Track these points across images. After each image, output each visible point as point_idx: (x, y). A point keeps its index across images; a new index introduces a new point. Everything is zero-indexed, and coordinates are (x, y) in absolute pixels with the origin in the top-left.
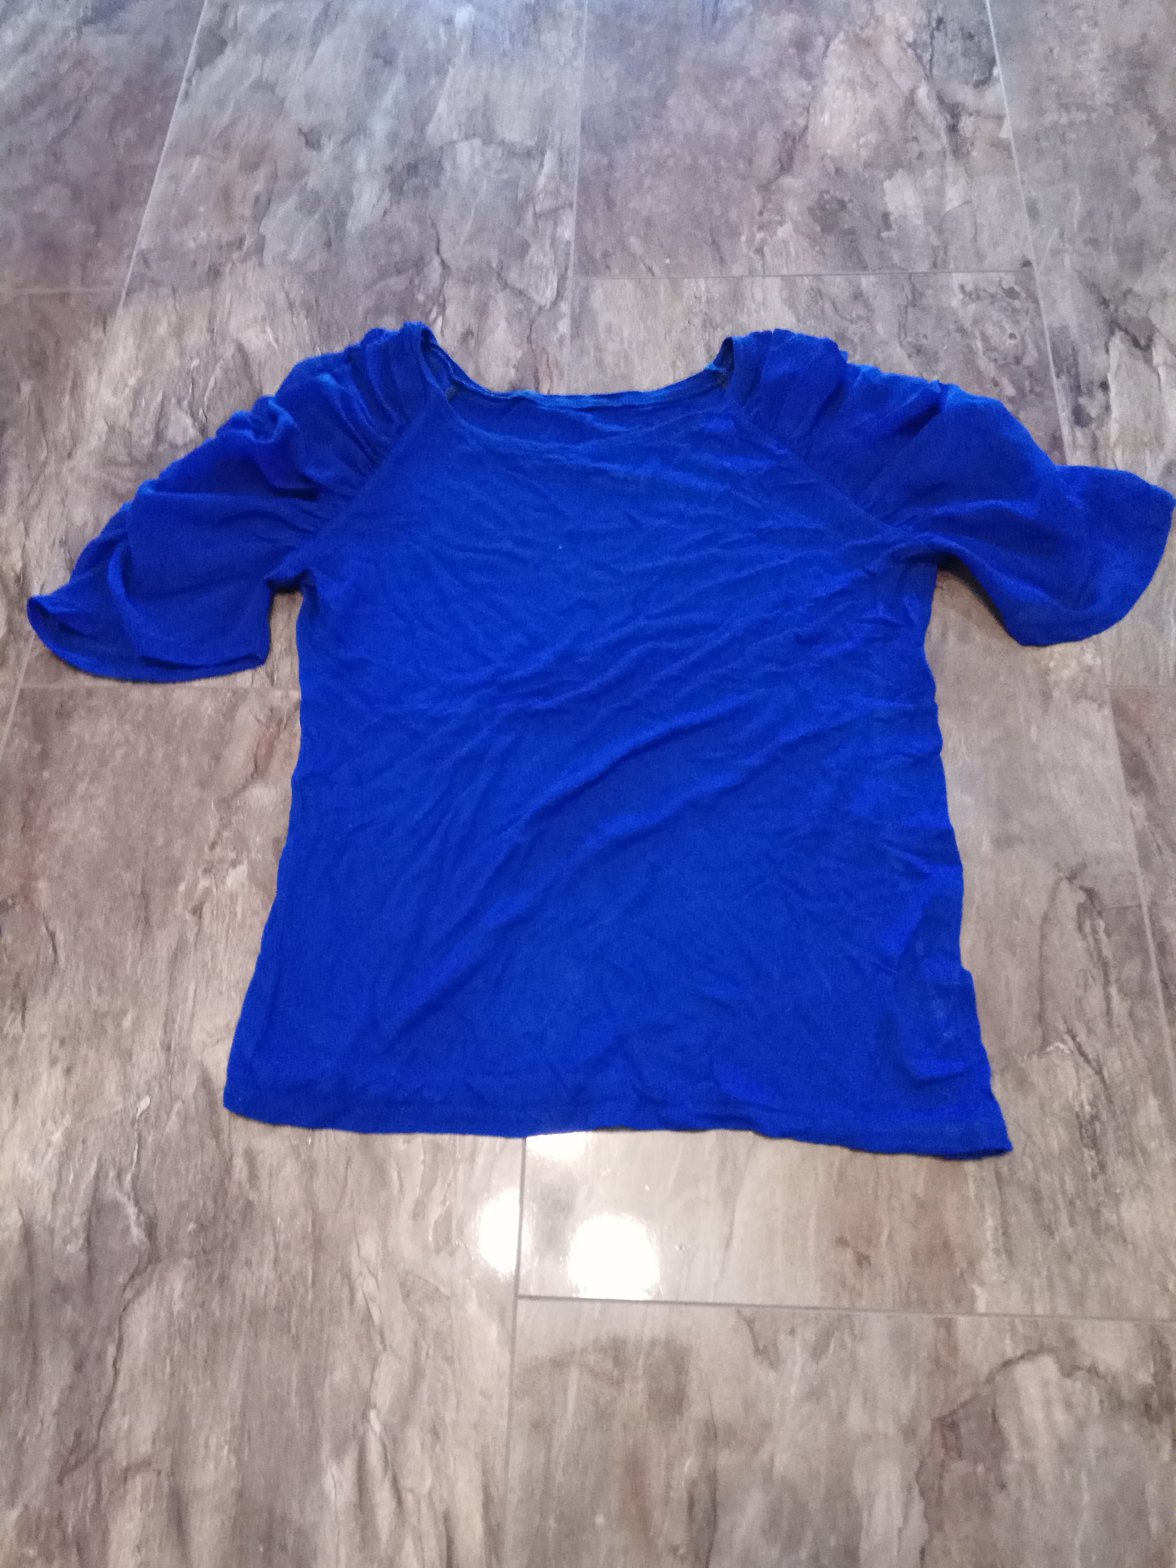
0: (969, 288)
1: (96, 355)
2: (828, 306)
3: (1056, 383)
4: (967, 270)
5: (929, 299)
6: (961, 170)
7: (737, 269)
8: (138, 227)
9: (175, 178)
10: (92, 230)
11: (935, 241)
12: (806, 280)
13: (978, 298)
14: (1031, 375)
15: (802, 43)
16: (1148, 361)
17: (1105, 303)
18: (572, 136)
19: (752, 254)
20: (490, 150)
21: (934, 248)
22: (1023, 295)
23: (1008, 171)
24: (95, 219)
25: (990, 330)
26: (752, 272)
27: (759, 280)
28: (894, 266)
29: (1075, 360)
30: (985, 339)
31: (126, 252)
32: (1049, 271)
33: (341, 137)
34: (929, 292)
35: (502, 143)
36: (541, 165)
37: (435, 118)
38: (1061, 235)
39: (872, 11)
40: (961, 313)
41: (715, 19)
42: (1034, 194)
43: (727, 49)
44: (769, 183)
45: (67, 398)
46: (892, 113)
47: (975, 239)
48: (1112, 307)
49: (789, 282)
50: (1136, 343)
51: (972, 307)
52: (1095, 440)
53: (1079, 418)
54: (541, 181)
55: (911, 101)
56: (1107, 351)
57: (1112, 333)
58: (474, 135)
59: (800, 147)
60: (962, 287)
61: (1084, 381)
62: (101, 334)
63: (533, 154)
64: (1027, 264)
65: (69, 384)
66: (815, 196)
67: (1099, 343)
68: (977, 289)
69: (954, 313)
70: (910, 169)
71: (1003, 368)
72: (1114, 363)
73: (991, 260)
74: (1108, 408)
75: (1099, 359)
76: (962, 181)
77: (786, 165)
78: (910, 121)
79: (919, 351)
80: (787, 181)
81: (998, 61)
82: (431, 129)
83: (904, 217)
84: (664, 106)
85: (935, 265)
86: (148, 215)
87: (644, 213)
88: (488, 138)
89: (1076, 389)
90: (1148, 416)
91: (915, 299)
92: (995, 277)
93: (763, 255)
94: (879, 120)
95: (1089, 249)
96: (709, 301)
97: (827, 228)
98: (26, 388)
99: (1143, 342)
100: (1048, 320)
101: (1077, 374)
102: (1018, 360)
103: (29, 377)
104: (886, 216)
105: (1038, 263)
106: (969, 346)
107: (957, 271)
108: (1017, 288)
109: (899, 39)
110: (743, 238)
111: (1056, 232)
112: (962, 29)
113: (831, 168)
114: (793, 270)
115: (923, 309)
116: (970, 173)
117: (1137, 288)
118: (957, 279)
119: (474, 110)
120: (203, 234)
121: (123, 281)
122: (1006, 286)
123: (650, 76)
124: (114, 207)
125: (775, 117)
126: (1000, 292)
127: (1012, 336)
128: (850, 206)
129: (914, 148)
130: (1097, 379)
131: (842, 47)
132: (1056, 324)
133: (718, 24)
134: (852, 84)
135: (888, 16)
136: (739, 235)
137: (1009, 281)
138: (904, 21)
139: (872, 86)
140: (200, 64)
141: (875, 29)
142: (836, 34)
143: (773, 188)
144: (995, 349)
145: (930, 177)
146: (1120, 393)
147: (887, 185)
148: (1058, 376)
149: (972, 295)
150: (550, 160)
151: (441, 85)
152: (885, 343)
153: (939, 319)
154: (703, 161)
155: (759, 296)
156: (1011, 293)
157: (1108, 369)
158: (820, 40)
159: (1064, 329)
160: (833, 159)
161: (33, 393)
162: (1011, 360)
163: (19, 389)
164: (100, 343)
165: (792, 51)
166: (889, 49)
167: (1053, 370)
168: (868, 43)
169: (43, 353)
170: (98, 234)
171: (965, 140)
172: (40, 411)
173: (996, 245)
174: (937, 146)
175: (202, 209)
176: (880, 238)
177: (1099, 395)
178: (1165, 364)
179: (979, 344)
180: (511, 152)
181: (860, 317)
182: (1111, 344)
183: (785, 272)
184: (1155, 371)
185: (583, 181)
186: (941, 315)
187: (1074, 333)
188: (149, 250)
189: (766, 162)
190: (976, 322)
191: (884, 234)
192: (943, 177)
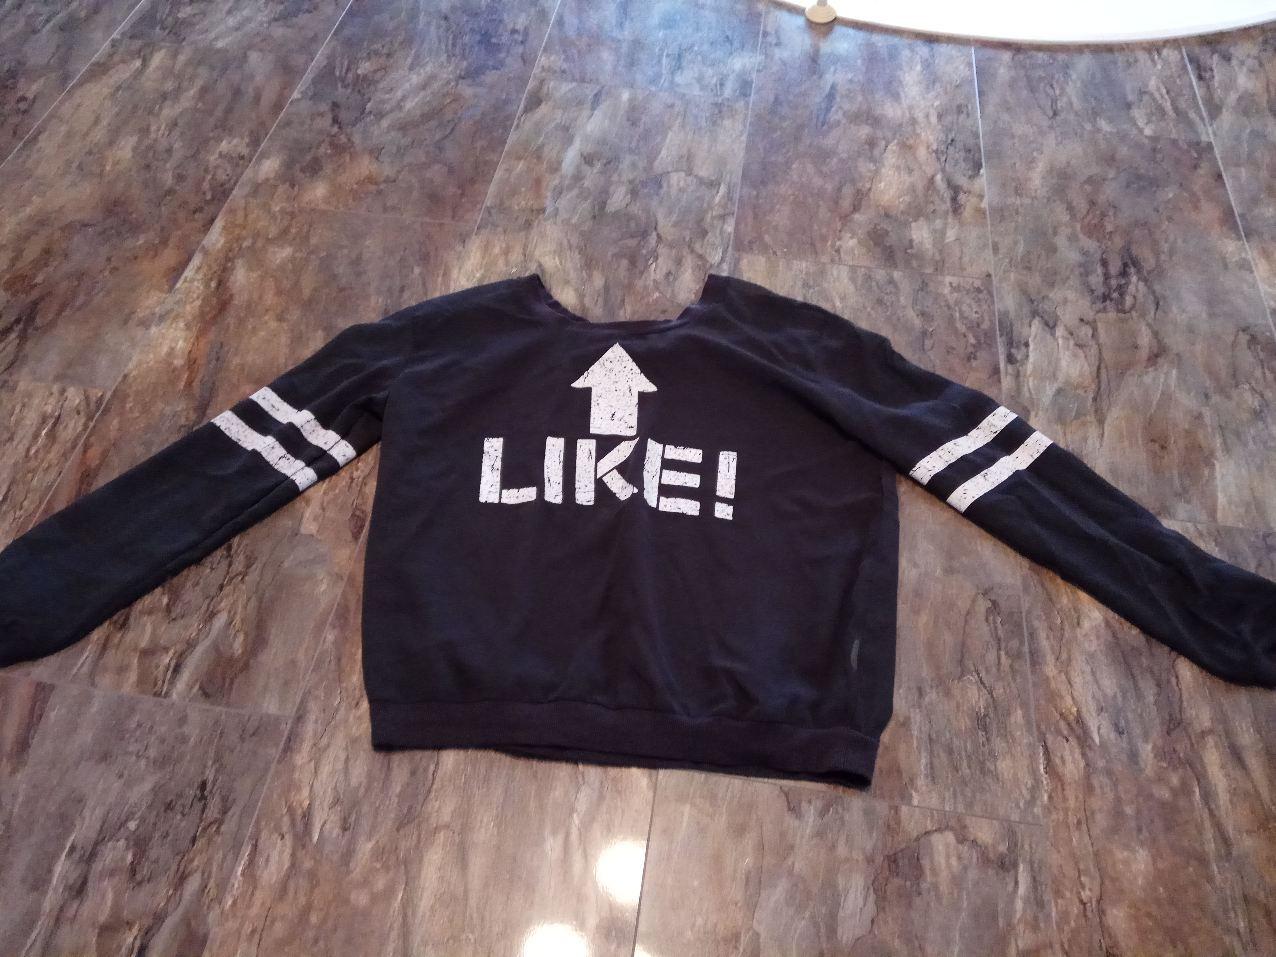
0: (954, 285)
1: (458, 258)
2: (874, 284)
3: (999, 339)
4: (954, 275)
5: (931, 287)
6: (957, 221)
7: (824, 259)
8: (486, 194)
9: (509, 170)
10: (460, 192)
11: (938, 257)
12: (863, 269)
13: (959, 291)
14: (985, 334)
15: (872, 143)
16: (1053, 334)
17: (1032, 301)
18: (737, 178)
19: (833, 252)
20: (689, 179)
21: (937, 262)
22: (985, 292)
23: (983, 225)
24: (461, 186)
25: (965, 308)
26: (833, 261)
27: (836, 266)
28: (913, 268)
29: (1012, 329)
30: (961, 312)
31: (478, 206)
32: (1001, 281)
33: (605, 161)
34: (931, 284)
35: (696, 176)
36: (718, 192)
37: (659, 158)
38: (1010, 262)
39: (914, 130)
40: (949, 297)
41: (823, 124)
42: (996, 239)
43: (829, 141)
44: (847, 216)
45: (440, 280)
46: (920, 186)
47: (961, 258)
48: (1035, 304)
49: (853, 269)
50: (1047, 324)
51: (955, 295)
52: (1018, 372)
53: (1011, 359)
54: (717, 199)
55: (932, 180)
56: (1030, 326)
57: (1034, 317)
58: (681, 170)
59: (865, 199)
60: (951, 284)
61: (1015, 339)
62: (461, 248)
63: (713, 185)
64: (989, 275)
65: (441, 272)
66: (872, 226)
67: (1026, 321)
68: (959, 285)
69: (944, 296)
70: (927, 218)
71: (969, 328)
72: (1033, 333)
73: (969, 270)
74: (1027, 356)
75: (1025, 331)
76: (957, 228)
77: (856, 208)
78: (930, 192)
79: (923, 314)
80: (857, 216)
81: (984, 164)
82: (656, 164)
83: (921, 243)
84: (790, 168)
85: (937, 270)
86: (492, 189)
87: (774, 223)
88: (689, 172)
89: (1010, 344)
90: (1050, 362)
91: (924, 286)
92: (971, 281)
93: (839, 254)
94: (912, 189)
95: (1025, 272)
96: (807, 273)
97: (877, 244)
98: (417, 270)
99: (1051, 324)
100: (998, 306)
101: (1011, 338)
102: (978, 325)
103: (419, 265)
104: (911, 241)
105: (996, 275)
106: (951, 315)
107: (949, 274)
108: (982, 288)
109: (928, 148)
110: (829, 243)
111: (1007, 260)
112: (964, 145)
113: (882, 212)
114: (855, 263)
115: (927, 293)
116: (962, 224)
117: (1051, 295)
118: (948, 279)
119: (682, 157)
120: (523, 203)
121: (476, 221)
122: (976, 285)
123: (784, 151)
124: (472, 181)
125: (853, 181)
126: (972, 289)
127: (976, 312)
128: (891, 234)
129: (931, 207)
130: (1023, 342)
131: (895, 148)
132: (1002, 309)
133: (825, 127)
134: (898, 168)
135: (923, 135)
136: (827, 242)
137: (978, 283)
138: (931, 138)
139: (910, 171)
140: (527, 110)
141: (915, 140)
142: (893, 140)
143: (849, 218)
144: (966, 318)
145: (938, 223)
146: (1035, 349)
147: (913, 224)
148: (1001, 336)
149: (956, 289)
150: (723, 189)
151: (664, 140)
152: (904, 307)
153: (936, 299)
154: (810, 200)
155: (835, 273)
156: (978, 290)
157: (1029, 336)
158: (883, 143)
159: (1006, 313)
160: (884, 207)
161: (421, 274)
162: (975, 325)
163: (412, 271)
164: (460, 252)
165: (866, 147)
166: (922, 152)
167: (998, 333)
168: (910, 147)
169: (428, 254)
170: (462, 195)
171: (960, 206)
172: (424, 284)
173: (972, 264)
174: (944, 207)
175: (523, 189)
176: (906, 253)
177: (1023, 348)
178: (1063, 337)
179: (957, 314)
180: (701, 181)
181: (891, 293)
182: (1032, 323)
183: (851, 263)
184: (1056, 340)
185: (741, 201)
186: (938, 297)
187: (1012, 314)
188: (492, 207)
189: (846, 204)
190: (956, 303)
191: (909, 251)
192: (946, 224)
